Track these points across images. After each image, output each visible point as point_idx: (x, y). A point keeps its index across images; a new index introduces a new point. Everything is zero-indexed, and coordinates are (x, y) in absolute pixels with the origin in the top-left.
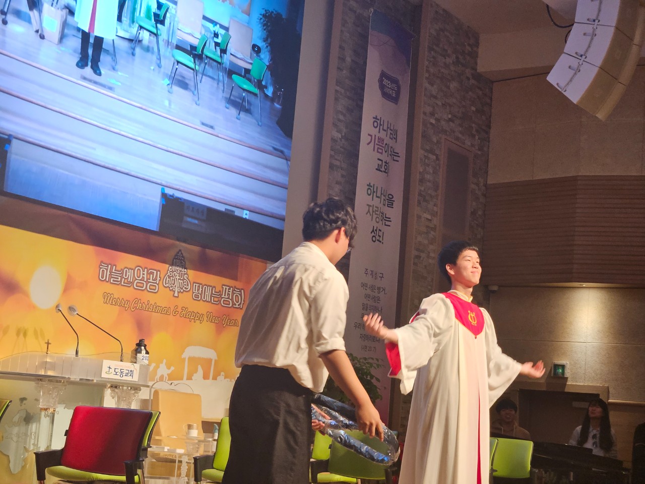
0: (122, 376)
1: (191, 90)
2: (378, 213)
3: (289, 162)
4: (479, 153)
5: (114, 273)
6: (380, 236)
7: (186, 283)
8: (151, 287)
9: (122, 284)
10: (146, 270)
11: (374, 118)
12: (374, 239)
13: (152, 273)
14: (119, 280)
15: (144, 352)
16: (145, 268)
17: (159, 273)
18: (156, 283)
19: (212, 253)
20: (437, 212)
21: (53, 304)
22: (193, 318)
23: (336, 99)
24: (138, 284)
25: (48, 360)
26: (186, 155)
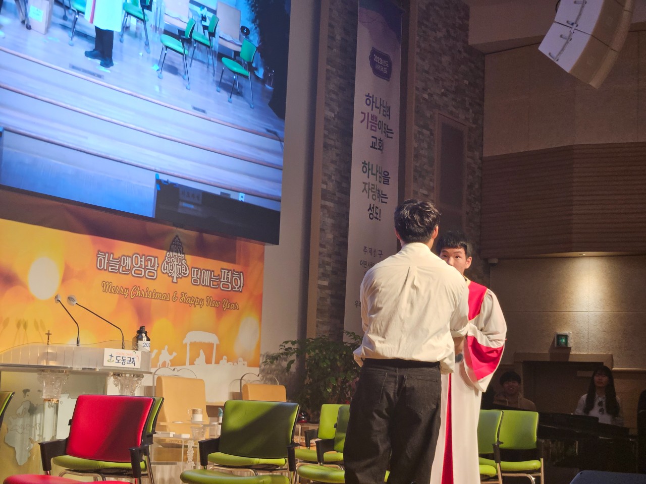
0: (124, 363)
1: (181, 75)
2: (375, 190)
3: (283, 143)
4: (474, 126)
5: (111, 261)
6: (377, 214)
7: (184, 269)
8: (150, 274)
9: (121, 271)
10: (144, 257)
11: (366, 96)
12: (371, 216)
13: (150, 260)
14: (117, 268)
15: (145, 339)
16: (143, 255)
17: (156, 259)
18: (154, 270)
19: (209, 238)
20: (433, 187)
21: (51, 295)
22: (193, 303)
23: (328, 79)
24: (136, 272)
25: (49, 351)
26: (179, 140)
